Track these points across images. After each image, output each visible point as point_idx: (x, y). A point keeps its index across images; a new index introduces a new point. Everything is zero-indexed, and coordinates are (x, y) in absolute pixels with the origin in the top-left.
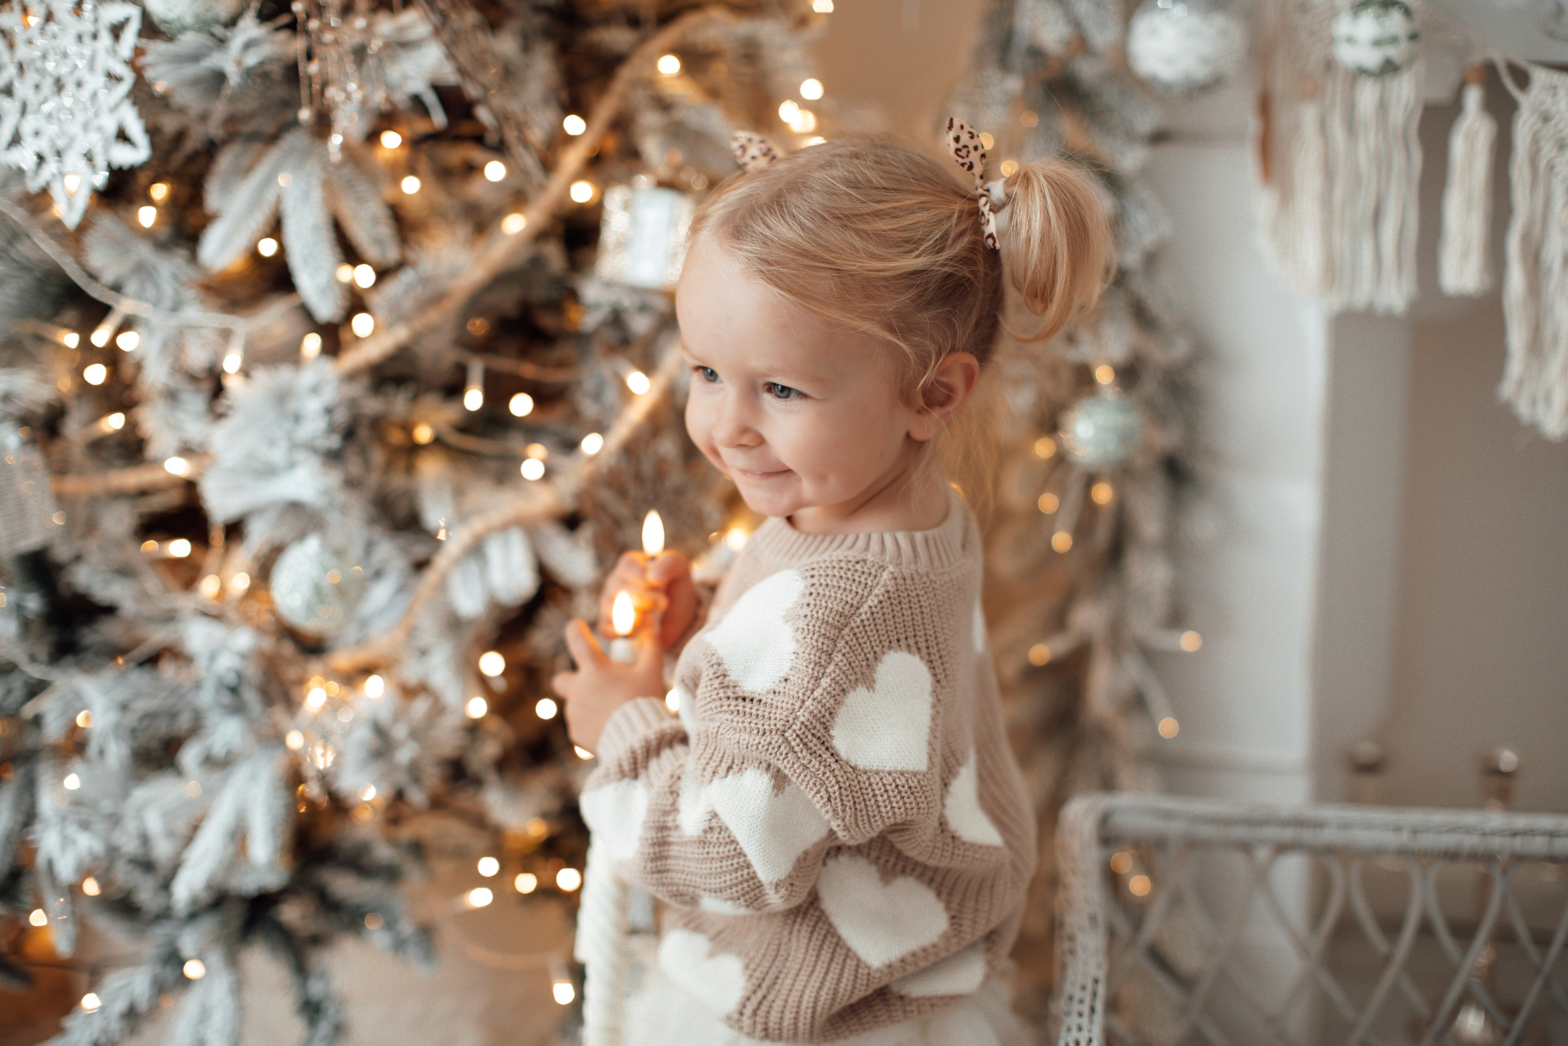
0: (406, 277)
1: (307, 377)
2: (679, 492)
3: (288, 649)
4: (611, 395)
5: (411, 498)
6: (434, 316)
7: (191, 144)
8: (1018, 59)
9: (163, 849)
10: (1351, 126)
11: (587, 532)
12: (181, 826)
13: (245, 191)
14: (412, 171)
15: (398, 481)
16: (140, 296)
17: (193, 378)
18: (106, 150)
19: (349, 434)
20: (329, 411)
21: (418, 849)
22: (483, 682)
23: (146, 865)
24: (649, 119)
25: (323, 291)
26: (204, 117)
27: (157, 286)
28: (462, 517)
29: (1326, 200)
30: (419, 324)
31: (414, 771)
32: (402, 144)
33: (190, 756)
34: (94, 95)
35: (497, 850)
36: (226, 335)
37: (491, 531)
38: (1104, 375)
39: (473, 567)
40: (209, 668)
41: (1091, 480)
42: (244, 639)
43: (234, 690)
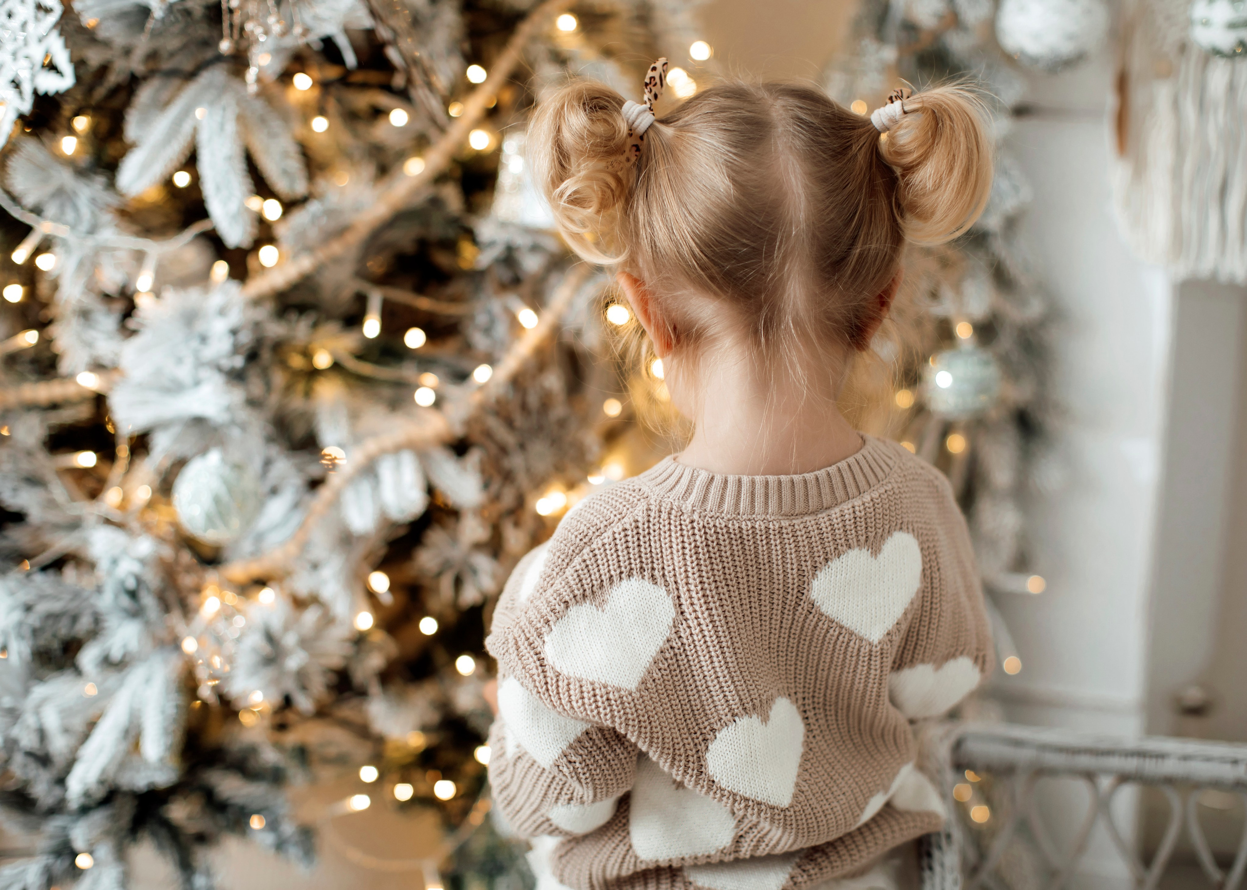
0: (314, 207)
1: (215, 299)
2: (562, 423)
3: (186, 557)
4: (501, 329)
5: (309, 418)
6: (336, 248)
7: (113, 79)
8: (892, 30)
9: (59, 745)
10: (1202, 105)
11: (474, 457)
12: (78, 724)
13: (162, 123)
14: (322, 111)
15: (297, 403)
16: (58, 219)
17: (107, 298)
18: (33, 77)
19: (252, 356)
20: (234, 332)
21: (302, 754)
22: (371, 595)
23: (43, 760)
24: (547, 71)
25: (234, 218)
26: (127, 52)
27: (76, 209)
28: (357, 439)
29: (1176, 173)
30: (321, 255)
31: (302, 678)
32: (313, 85)
33: (88, 657)
34: (24, 25)
35: (377, 759)
36: (139, 257)
37: (384, 452)
38: (963, 331)
39: (365, 487)
40: (110, 573)
41: (947, 429)
42: (145, 546)
43: (133, 594)
